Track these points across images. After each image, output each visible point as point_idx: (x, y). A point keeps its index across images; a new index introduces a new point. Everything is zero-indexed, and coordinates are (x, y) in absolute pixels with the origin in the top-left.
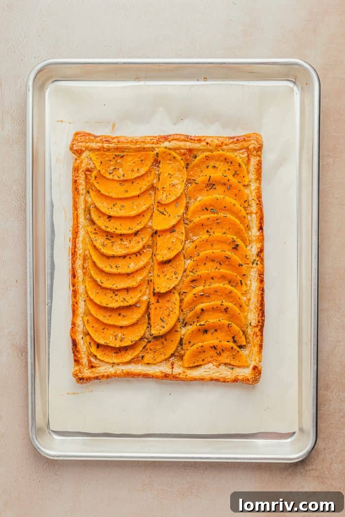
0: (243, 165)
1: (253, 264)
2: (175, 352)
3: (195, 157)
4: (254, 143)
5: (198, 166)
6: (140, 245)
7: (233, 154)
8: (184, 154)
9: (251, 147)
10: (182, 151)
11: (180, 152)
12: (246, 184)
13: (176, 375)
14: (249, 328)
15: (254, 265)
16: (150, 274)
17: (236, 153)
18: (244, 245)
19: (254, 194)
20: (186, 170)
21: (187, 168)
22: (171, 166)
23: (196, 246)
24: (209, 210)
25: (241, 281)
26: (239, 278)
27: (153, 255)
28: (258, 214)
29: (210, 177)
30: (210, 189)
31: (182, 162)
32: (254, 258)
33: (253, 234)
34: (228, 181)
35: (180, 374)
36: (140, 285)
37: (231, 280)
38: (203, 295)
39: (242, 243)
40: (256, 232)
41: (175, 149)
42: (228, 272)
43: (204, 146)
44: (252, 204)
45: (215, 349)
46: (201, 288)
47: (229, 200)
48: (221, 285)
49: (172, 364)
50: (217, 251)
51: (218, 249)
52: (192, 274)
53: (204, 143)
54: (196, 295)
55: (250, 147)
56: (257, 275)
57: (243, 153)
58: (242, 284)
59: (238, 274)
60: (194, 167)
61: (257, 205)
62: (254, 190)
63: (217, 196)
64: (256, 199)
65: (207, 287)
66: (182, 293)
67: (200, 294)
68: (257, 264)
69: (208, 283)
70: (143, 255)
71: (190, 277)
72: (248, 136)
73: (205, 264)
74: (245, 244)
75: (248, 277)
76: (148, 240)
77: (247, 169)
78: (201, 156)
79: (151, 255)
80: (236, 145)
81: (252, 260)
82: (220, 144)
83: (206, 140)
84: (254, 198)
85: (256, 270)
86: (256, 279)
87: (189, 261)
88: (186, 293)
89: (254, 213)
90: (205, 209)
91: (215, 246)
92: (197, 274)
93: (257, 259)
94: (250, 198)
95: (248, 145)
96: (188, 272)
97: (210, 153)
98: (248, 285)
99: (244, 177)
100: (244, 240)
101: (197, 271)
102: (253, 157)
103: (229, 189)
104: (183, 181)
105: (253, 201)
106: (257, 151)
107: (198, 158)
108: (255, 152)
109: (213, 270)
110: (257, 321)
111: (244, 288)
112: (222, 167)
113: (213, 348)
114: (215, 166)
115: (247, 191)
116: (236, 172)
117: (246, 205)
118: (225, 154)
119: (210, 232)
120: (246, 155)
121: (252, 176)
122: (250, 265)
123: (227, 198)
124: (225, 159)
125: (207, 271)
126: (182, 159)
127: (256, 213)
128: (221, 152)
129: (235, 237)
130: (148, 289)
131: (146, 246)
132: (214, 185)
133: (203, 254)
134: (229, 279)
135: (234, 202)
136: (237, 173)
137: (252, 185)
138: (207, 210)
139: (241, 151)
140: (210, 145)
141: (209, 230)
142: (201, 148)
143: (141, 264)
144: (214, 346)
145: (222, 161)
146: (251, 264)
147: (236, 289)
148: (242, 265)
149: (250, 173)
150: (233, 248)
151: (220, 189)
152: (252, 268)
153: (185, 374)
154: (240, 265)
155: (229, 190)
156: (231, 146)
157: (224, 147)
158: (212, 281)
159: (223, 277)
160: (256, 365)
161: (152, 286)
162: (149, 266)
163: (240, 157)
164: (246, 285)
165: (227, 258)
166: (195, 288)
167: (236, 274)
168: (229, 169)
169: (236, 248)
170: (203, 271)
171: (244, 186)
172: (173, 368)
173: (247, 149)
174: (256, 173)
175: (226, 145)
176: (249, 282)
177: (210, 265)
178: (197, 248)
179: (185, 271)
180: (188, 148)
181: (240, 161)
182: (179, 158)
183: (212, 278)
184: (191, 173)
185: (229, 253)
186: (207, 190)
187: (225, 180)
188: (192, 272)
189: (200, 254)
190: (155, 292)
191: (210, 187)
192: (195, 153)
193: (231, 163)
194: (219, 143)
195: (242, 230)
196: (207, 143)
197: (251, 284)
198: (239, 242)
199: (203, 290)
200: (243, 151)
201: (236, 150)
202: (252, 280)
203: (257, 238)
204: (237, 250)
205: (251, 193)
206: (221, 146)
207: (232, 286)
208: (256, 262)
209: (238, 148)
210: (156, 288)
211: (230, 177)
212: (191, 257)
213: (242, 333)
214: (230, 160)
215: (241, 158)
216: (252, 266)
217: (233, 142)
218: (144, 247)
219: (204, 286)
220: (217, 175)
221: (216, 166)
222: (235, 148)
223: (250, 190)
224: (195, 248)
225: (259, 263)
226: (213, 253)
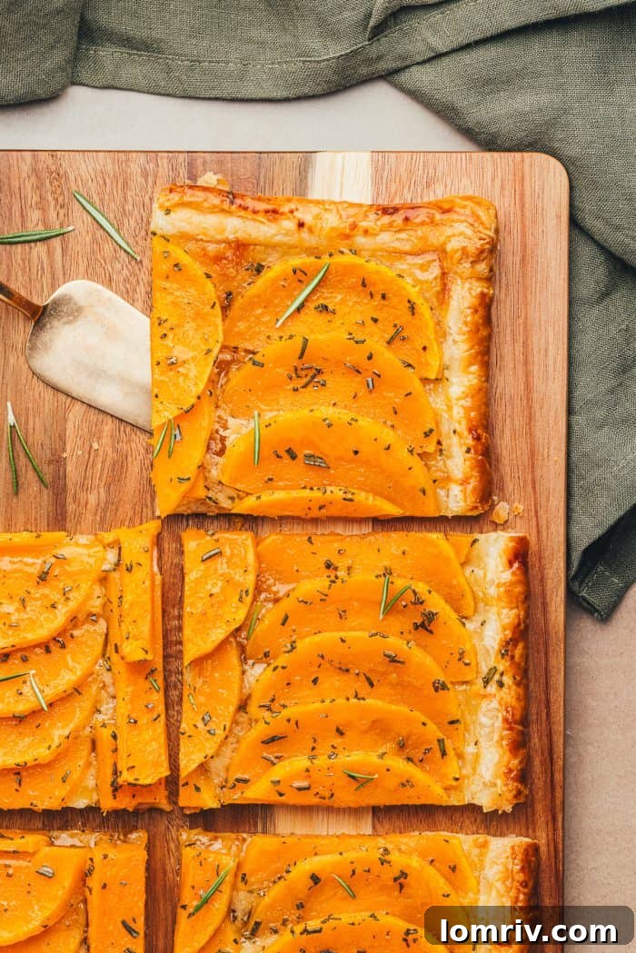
0: (423, 309)
1: (487, 682)
3: (259, 269)
4: (462, 233)
5: (266, 302)
6: (59, 619)
7: (390, 267)
8: (218, 259)
9: (453, 245)
10: (212, 248)
11: (204, 249)
12: (433, 376)
15: (492, 688)
16: (100, 718)
17: (401, 266)
18: (454, 616)
19: (458, 412)
20: (220, 313)
21: (225, 309)
22: (170, 298)
23: (286, 618)
24: (301, 456)
25: (441, 742)
26: (433, 731)
27: (111, 648)
28: (470, 487)
29: (306, 341)
30: (305, 386)
31: (209, 286)
32: (492, 664)
33: (490, 576)
34: (370, 358)
36: (62, 755)
37: (409, 737)
38: (308, 788)
39: (448, 608)
40: (501, 568)
41: (184, 237)
42: (394, 707)
43: (287, 233)
44: (450, 446)
46: (301, 762)
47: (372, 427)
48: (373, 758)
50: (358, 635)
51: (363, 630)
52: (267, 714)
53: (289, 224)
54: (281, 788)
55: (449, 248)
56: (499, 723)
57: (423, 268)
58: (444, 754)
59: (432, 719)
60: (252, 305)
61: (468, 451)
62: (458, 399)
63: (326, 411)
64: (466, 433)
65: (321, 761)
66: (231, 782)
67: (296, 784)
68: (501, 684)
69: (323, 749)
70: (70, 646)
71: (261, 726)
72: (446, 206)
73: (315, 681)
74: (457, 610)
75: (467, 730)
76: (88, 598)
77: (438, 323)
78: (277, 268)
79: (99, 649)
80: (403, 235)
81: (485, 670)
82: (348, 231)
83: (298, 215)
84: (458, 429)
85: (495, 704)
86: (496, 737)
87: (259, 668)
88: (246, 781)
89: (456, 482)
90: (286, 456)
91: (353, 620)
92: (285, 713)
93: (501, 668)
94: (446, 428)
95: (442, 239)
96: (253, 708)
97: (312, 259)
98: (469, 758)
99: (425, 348)
100: (454, 601)
101: (284, 706)
102: (459, 281)
103: (371, 389)
104: (209, 351)
105: (455, 439)
106: (473, 263)
107: (268, 275)
108: (468, 265)
109: (341, 701)
111: (452, 767)
112: (351, 309)
114: (326, 308)
115: (437, 402)
116: (397, 333)
117: (431, 448)
118: (361, 266)
119: (336, 569)
120: (435, 271)
121: (457, 348)
122: (475, 688)
123: (364, 422)
124: (364, 285)
125: (318, 705)
126: (208, 276)
127: (464, 482)
128: (348, 259)
129: (421, 588)
130: (93, 771)
131: (81, 617)
132: (319, 371)
133: (307, 644)
134: (399, 735)
135: (388, 436)
136: (405, 334)
137: (454, 379)
138: (294, 457)
139: (419, 260)
140: (311, 231)
141: (336, 561)
142: (278, 239)
143: (66, 680)
145: (352, 288)
146: (480, 683)
147: (423, 768)
148: (444, 687)
149: (450, 339)
150: (416, 627)
151: (340, 384)
152: (484, 696)
154: (440, 687)
155: (371, 391)
156: (386, 239)
157: (360, 240)
158: (338, 741)
159: (379, 728)
161: (109, 762)
162: (94, 688)
163: (416, 277)
164: (460, 756)
165: (393, 660)
166: (274, 764)
167: (423, 719)
168: (375, 320)
169: (426, 624)
170: (304, 705)
171: (425, 381)
173: (442, 251)
174: (469, 339)
175: (366, 232)
176: (470, 749)
177: (332, 682)
178: (291, 625)
179: (243, 707)
180: (231, 237)
181: (413, 292)
182: (198, 270)
183: (340, 732)
184: (242, 326)
185: (395, 643)
186: (296, 390)
187: (358, 356)
188: (269, 709)
189: (299, 645)
190: (120, 781)
191: (305, 380)
192: (256, 255)
193: (384, 297)
194: (344, 225)
195: (447, 560)
196: (301, 225)
197: (477, 756)
198: (436, 603)
199: (308, 770)
200: (428, 257)
201: (400, 254)
202: (482, 742)
203: (502, 589)
204: (431, 632)
205: (450, 408)
206: (347, 237)
207: (409, 759)
208: (497, 677)
209: (407, 247)
210: (122, 766)
211: (376, 343)
212: (266, 655)
214: (381, 288)
215: (417, 282)
216: (482, 691)
217: (391, 225)
218: (74, 621)
219: (312, 758)
220: (325, 335)
221: (330, 308)
222: (397, 245)
223: (448, 399)
224: (283, 624)
225: (507, 680)
226: (343, 641)
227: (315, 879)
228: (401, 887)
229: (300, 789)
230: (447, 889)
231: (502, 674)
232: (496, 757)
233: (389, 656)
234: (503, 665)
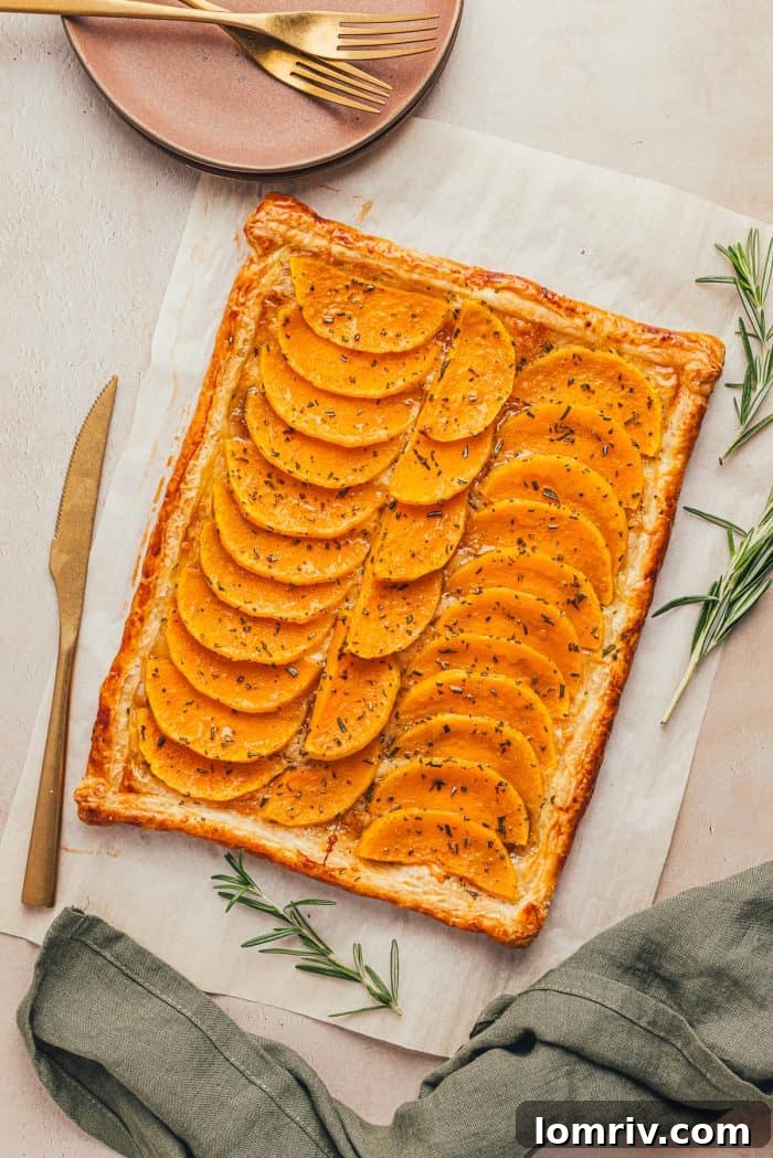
0: (658, 406)
1: (606, 653)
2: (347, 811)
3: (549, 349)
4: (700, 360)
5: (547, 372)
6: (342, 526)
7: (642, 371)
8: (523, 333)
9: (691, 366)
10: (521, 324)
11: (516, 323)
12: (651, 454)
13: (333, 870)
14: (548, 807)
15: (608, 659)
16: (346, 604)
17: (651, 372)
18: (597, 602)
19: (661, 483)
20: (514, 372)
21: (518, 369)
22: (481, 352)
23: (480, 570)
24: (541, 489)
25: (562, 687)
26: (559, 678)
27: (370, 559)
28: (656, 537)
29: (569, 408)
30: (559, 439)
31: (512, 350)
32: (613, 641)
33: (629, 581)
34: (611, 432)
35: (342, 870)
36: (312, 623)
37: (543, 675)
38: (461, 693)
39: (595, 596)
40: (637, 579)
41: (503, 314)
42: (537, 654)
43: (577, 328)
44: (648, 506)
45: (449, 833)
46: (460, 674)
47: (597, 481)
48: (511, 682)
49: (332, 842)
50: (527, 596)
51: (531, 593)
52: (448, 634)
53: (579, 322)
54: (442, 689)
55: (688, 368)
56: (606, 684)
57: (667, 377)
58: (562, 695)
59: (561, 668)
60: (536, 372)
61: (661, 513)
62: (664, 475)
63: (572, 462)
64: (663, 499)
65: (476, 676)
66: (409, 673)
67: (453, 688)
68: (615, 658)
69: (481, 668)
70: (343, 549)
71: (442, 639)
72: (693, 338)
73: (488, 619)
74: (600, 598)
75: (582, 683)
76: (369, 519)
77: (664, 419)
78: (562, 351)
79: (363, 557)
80: (657, 350)
81: (606, 645)
82: (619, 337)
83: (589, 317)
84: (659, 495)
85: (607, 670)
86: (601, 692)
87: (451, 599)
88: (419, 675)
89: (646, 531)
90: (530, 485)
91: (526, 584)
92: (462, 636)
93: (619, 646)
94: (649, 492)
95: (684, 360)
96: (440, 626)
97: (588, 351)
98: (578, 702)
99: (651, 434)
100: (600, 592)
101: (462, 631)
102: (688, 393)
103: (605, 454)
104: (500, 399)
105: (654, 502)
106: (702, 383)
107: (553, 354)
108: (698, 383)
109: (504, 640)
110: (570, 799)
111: (564, 707)
112: (607, 394)
113: (444, 831)
114: (588, 387)
115: (648, 472)
116: (634, 419)
117: (634, 506)
118: (621, 364)
119: (524, 545)
120: (673, 381)
121: (673, 439)
122: (596, 655)
123: (593, 475)
124: (620, 378)
125: (487, 637)
126: (514, 344)
127: (653, 534)
128: (614, 356)
129: (581, 576)
130: (330, 639)
131: (358, 531)
132: (572, 432)
133: (492, 592)
134: (536, 673)
135: (607, 489)
136: (639, 420)
137: (665, 461)
138: (536, 488)
139: (664, 371)
140: (594, 331)
141: (525, 540)
142: (570, 330)
143: (332, 571)
144: (447, 827)
145: (610, 378)
146: (601, 652)
147: (544, 702)
148: (576, 649)
149: (669, 431)
150: (569, 601)
151: (584, 445)
152: (601, 663)
153: (357, 875)
154: (574, 649)
155: (604, 456)
156: (644, 349)
157: (626, 346)
158: (492, 666)
159: (522, 665)
160: (535, 903)
161: (343, 635)
162: (350, 583)
163: (659, 382)
164: (572, 700)
165: (547, 620)
166: (443, 669)
167: (556, 667)
168: (620, 405)
169: (576, 602)
170: (477, 635)
171: (644, 456)
172: (329, 850)
173: (679, 370)
174: (684, 435)
175: (632, 342)
176: (580, 697)
177: (499, 623)
178: (482, 576)
179: (433, 623)
180: (537, 320)
181: (653, 392)
182: (507, 338)
183: (495, 660)
184: (525, 384)
185: (553, 610)
186: (552, 440)
187: (602, 428)
188: (451, 630)
189: (484, 590)
190: (345, 650)
191: (560, 435)
192: (552, 338)
193: (631, 390)
194: (619, 332)
195: (604, 564)
196: (588, 324)
197: (584, 702)
198: (587, 589)
199: (464, 681)
200: (671, 370)
201: (652, 363)
202: (591, 694)
203: (635, 593)
204: (577, 608)
205: (656, 479)
206: (618, 341)
207: (537, 692)
208: (614, 652)
209: (658, 360)
210: (349, 640)
211: (617, 424)
212: (459, 591)
213: (526, 816)
214: (630, 383)
215: (658, 386)
216: (600, 659)
217: (651, 341)
218: (352, 533)
219: (469, 673)
220: (585, 409)
221: (592, 388)
222: (652, 356)
223: (657, 472)
224: (477, 573)
225: (620, 656)
226: (516, 597)
227: (447, 729)
228: (504, 750)
229: (455, 692)
230: (535, 762)
231: (618, 651)
232: (597, 707)
233: (544, 617)
234: (619, 645)
